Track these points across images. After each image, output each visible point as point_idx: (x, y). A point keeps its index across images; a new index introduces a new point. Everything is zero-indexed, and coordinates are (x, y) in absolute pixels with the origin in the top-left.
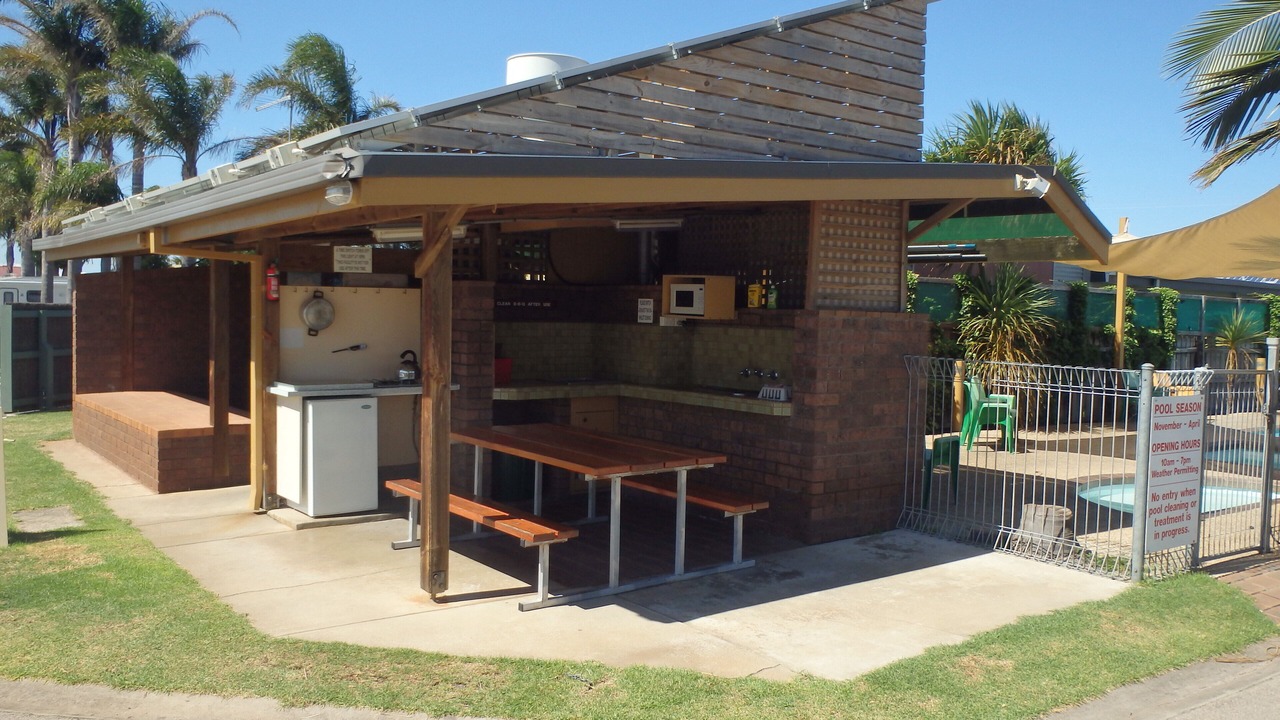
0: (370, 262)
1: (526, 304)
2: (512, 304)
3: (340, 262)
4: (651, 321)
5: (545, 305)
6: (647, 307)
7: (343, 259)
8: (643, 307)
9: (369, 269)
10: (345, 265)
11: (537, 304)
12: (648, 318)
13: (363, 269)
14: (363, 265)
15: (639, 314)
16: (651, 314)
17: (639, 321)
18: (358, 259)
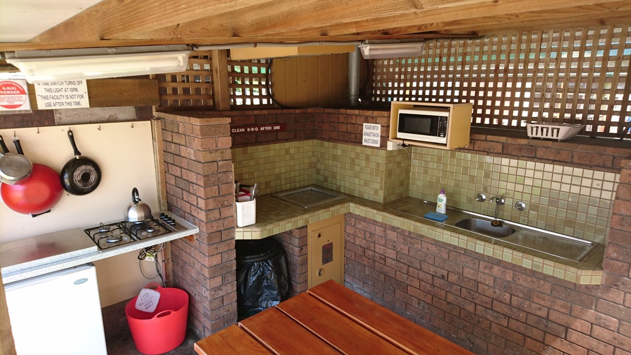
0: (86, 96)
1: (259, 129)
2: (246, 130)
3: (45, 98)
4: (378, 146)
5: (275, 128)
6: (374, 131)
7: (48, 94)
8: (369, 131)
9: (85, 103)
10: (52, 101)
11: (269, 128)
12: (375, 142)
13: (78, 103)
14: (77, 100)
15: (364, 137)
16: (379, 139)
17: (364, 143)
18: (69, 93)
